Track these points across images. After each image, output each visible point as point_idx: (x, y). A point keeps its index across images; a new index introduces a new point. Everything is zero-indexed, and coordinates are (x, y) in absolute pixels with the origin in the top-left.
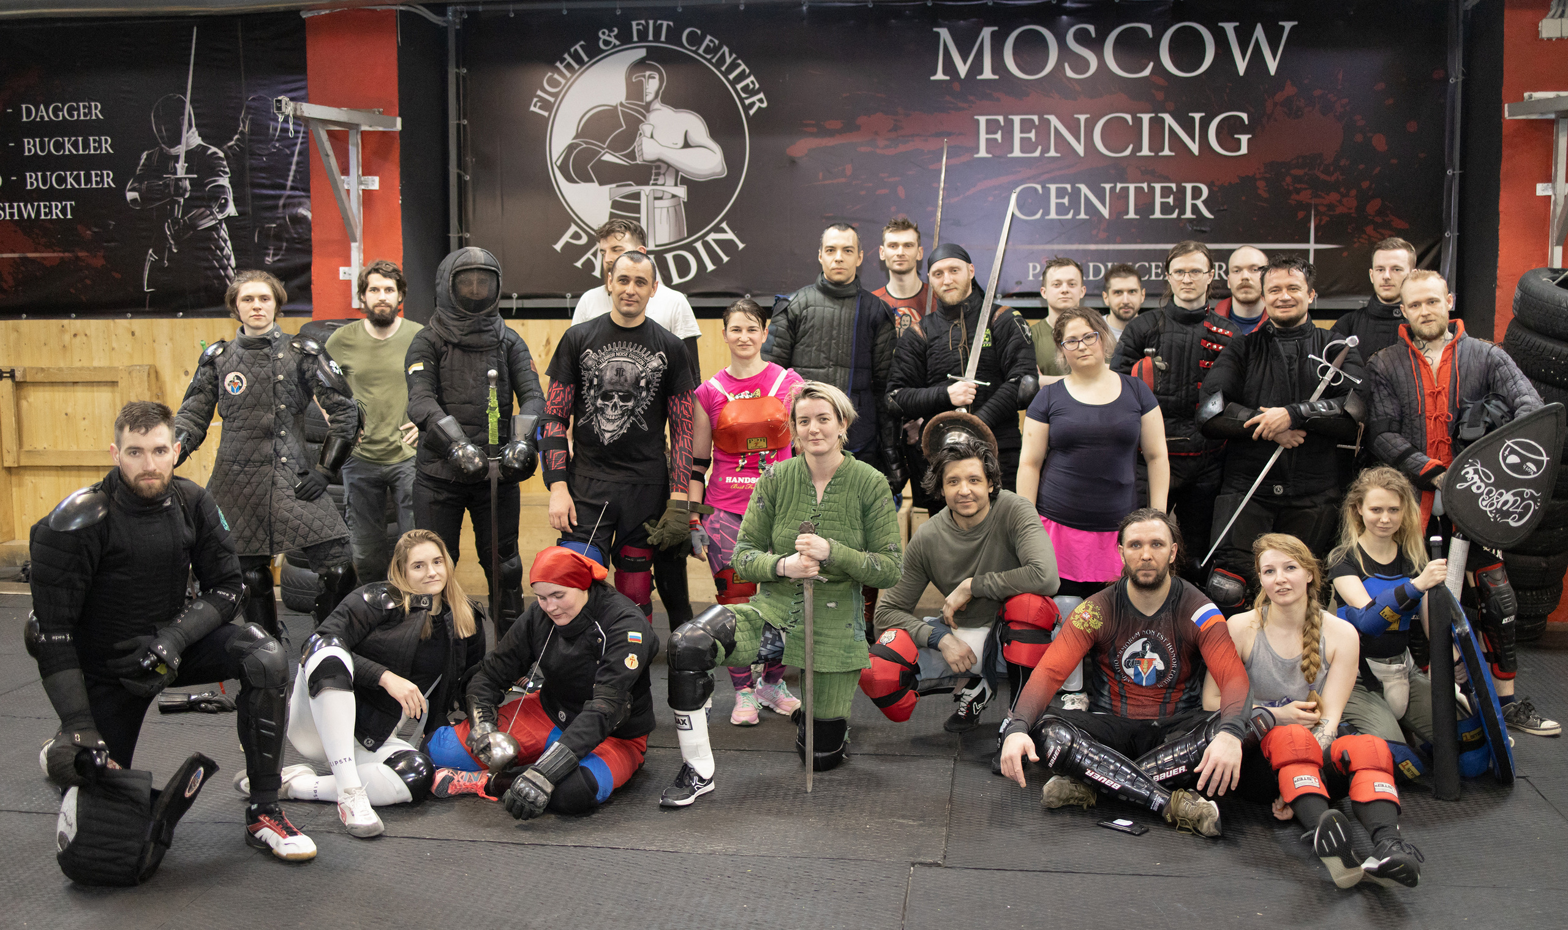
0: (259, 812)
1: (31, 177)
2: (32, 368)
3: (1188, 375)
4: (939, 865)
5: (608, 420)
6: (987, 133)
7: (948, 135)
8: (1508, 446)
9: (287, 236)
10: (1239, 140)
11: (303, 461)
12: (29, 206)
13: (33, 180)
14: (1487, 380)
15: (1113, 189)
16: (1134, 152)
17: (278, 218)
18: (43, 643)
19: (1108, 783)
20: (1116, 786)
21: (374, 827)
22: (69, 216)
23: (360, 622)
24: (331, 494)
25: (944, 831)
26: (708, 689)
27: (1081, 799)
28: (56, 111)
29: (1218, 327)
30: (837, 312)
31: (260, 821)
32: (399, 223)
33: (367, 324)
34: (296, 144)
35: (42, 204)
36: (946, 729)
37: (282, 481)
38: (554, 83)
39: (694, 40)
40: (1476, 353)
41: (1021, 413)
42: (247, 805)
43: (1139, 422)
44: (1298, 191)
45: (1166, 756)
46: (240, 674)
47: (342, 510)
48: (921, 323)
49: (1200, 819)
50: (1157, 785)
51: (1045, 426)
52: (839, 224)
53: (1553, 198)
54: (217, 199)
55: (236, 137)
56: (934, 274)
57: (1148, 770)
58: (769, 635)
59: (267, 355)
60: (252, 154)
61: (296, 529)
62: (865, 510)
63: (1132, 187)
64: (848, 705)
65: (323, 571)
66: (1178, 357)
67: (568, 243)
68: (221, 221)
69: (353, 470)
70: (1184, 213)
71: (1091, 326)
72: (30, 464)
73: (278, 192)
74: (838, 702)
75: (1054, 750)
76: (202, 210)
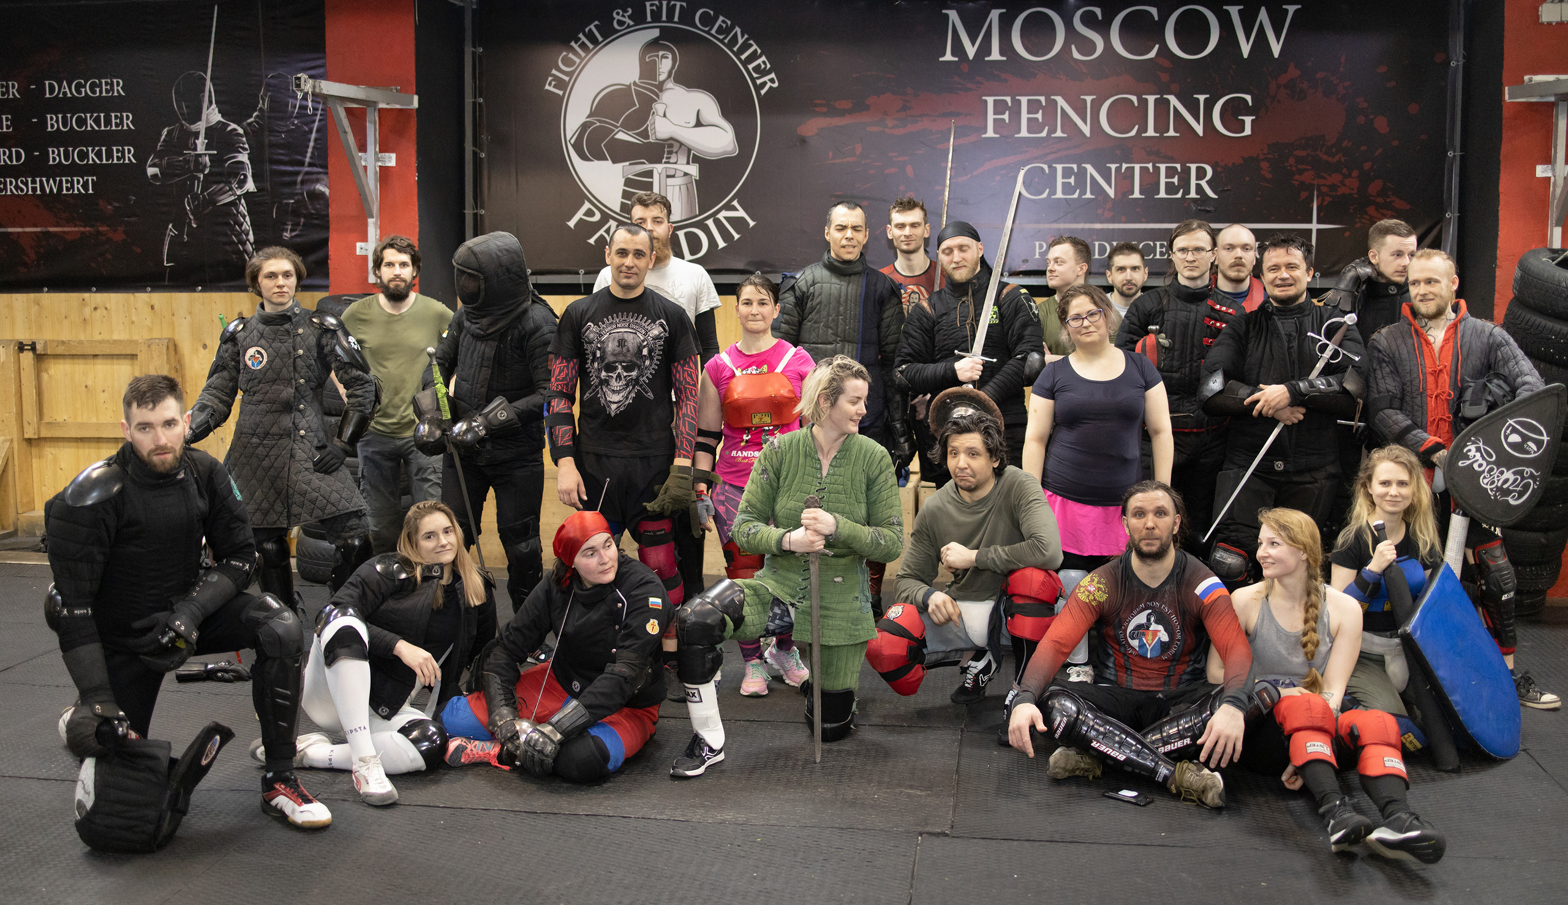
0: (275, 780)
1: (53, 152)
2: (53, 341)
3: (1192, 353)
4: (947, 835)
5: (614, 392)
6: (995, 113)
7: (956, 115)
8: (1510, 425)
9: (305, 212)
10: (1243, 121)
11: (321, 434)
12: (51, 181)
13: (55, 156)
14: (1488, 360)
15: (1118, 169)
16: (1139, 132)
17: (297, 194)
18: (65, 617)
19: (1114, 754)
20: (1122, 758)
21: (388, 795)
22: (91, 191)
23: (373, 592)
24: (348, 466)
25: (951, 801)
26: (717, 663)
27: (1087, 770)
28: (79, 87)
29: (1222, 305)
30: (844, 288)
31: (276, 789)
32: (415, 199)
33: (382, 298)
34: (314, 121)
35: (64, 179)
36: (953, 700)
37: (300, 454)
38: (568, 62)
39: (707, 21)
40: (1479, 333)
41: (1028, 390)
42: (262, 773)
43: (1144, 397)
44: (1301, 172)
45: (1171, 728)
46: (255, 644)
47: (358, 482)
48: (929, 300)
49: (1204, 791)
50: (1162, 757)
51: (1051, 402)
52: (848, 202)
53: (1552, 180)
54: (236, 175)
55: (255, 114)
56: (943, 251)
57: (1153, 742)
58: (777, 610)
59: (288, 331)
60: (272, 131)
61: (313, 502)
62: (870, 484)
63: (1137, 167)
64: (856, 676)
65: (340, 542)
66: (1182, 335)
67: (581, 219)
68: (239, 197)
69: (367, 444)
70: (1189, 193)
71: (1095, 303)
72: (49, 435)
73: (296, 169)
74: (846, 674)
75: (1060, 722)
76: (222, 185)
